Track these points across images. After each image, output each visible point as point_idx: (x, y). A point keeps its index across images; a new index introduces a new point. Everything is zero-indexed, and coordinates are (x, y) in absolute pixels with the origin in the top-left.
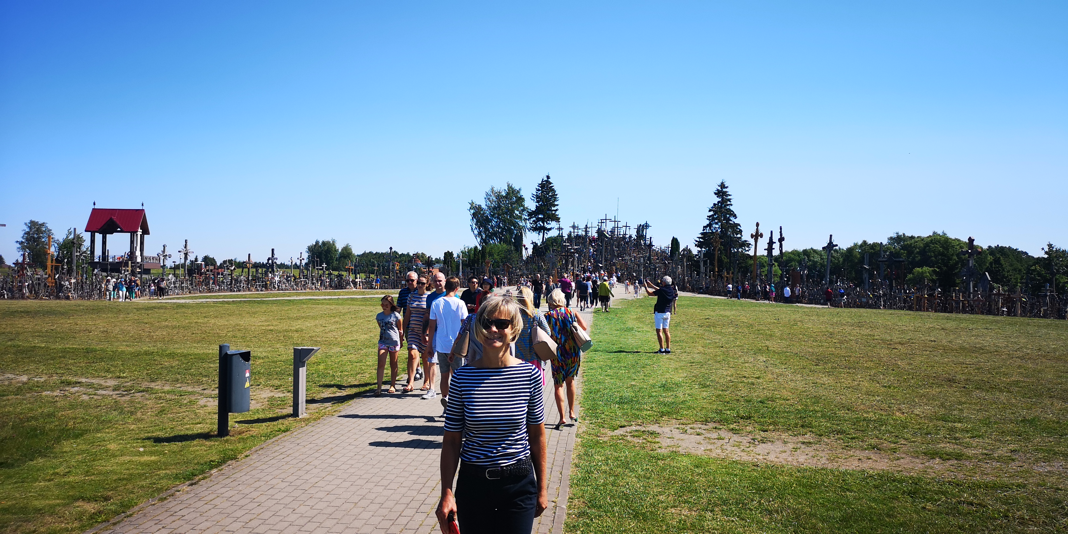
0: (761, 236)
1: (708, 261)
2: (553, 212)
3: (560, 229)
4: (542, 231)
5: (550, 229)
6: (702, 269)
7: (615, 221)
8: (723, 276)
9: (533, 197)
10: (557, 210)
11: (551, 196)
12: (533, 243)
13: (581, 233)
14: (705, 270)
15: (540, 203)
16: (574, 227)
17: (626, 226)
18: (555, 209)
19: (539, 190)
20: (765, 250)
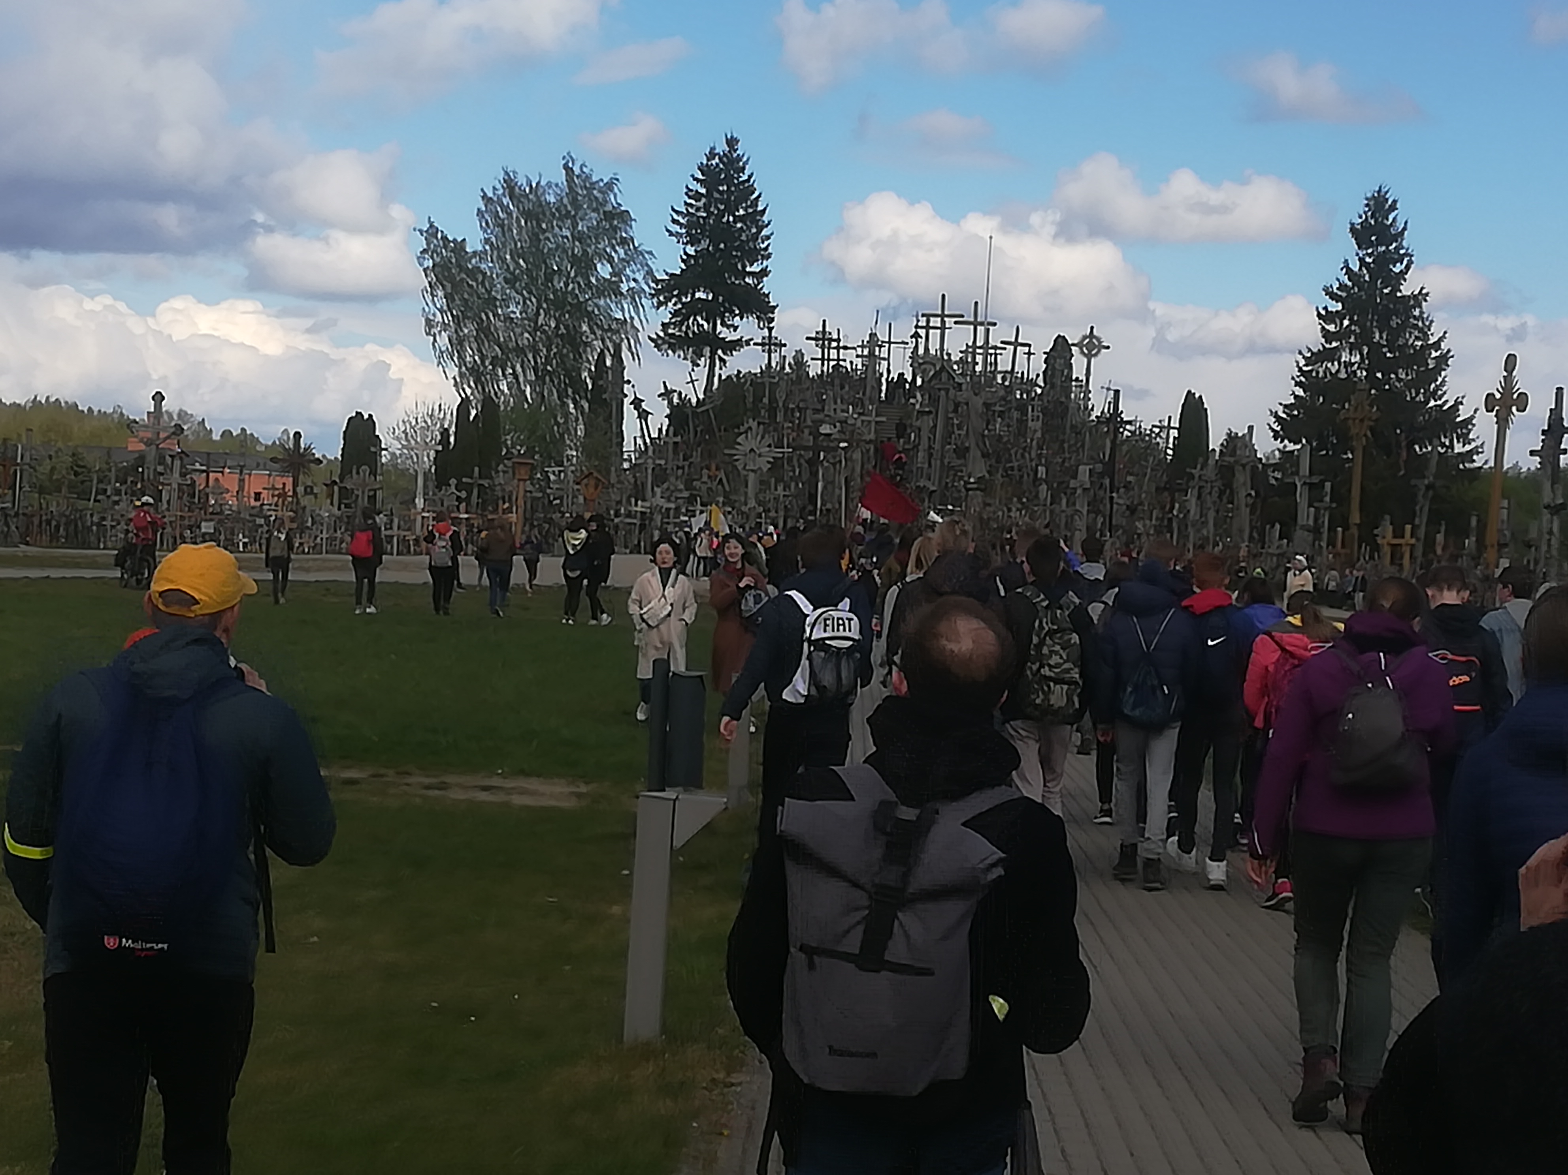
0: (1522, 402)
1: (1328, 485)
2: (749, 280)
3: (770, 344)
4: (707, 351)
5: (736, 345)
6: (1305, 515)
7: (976, 324)
8: (1379, 540)
9: (674, 221)
10: (764, 272)
11: (741, 219)
12: (667, 394)
13: (852, 360)
14: (1316, 519)
15: (704, 244)
16: (823, 339)
17: (1016, 344)
18: (756, 268)
19: (697, 196)
20: (1532, 453)
